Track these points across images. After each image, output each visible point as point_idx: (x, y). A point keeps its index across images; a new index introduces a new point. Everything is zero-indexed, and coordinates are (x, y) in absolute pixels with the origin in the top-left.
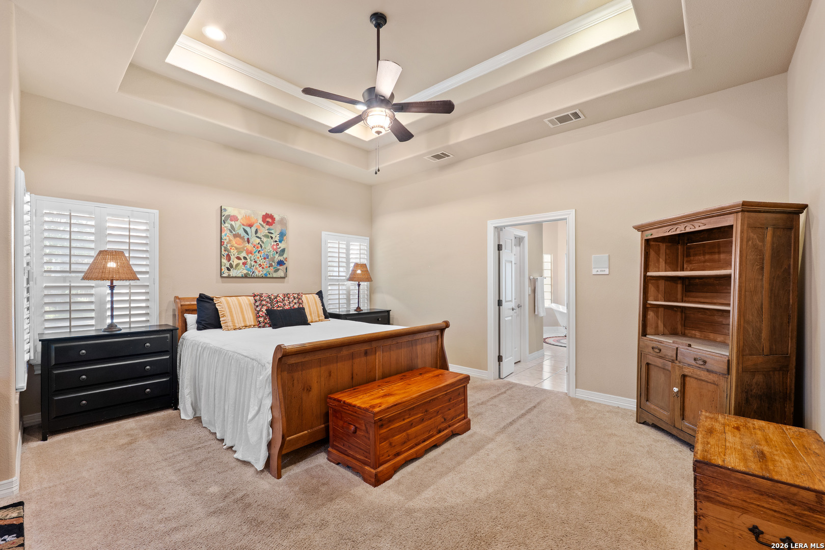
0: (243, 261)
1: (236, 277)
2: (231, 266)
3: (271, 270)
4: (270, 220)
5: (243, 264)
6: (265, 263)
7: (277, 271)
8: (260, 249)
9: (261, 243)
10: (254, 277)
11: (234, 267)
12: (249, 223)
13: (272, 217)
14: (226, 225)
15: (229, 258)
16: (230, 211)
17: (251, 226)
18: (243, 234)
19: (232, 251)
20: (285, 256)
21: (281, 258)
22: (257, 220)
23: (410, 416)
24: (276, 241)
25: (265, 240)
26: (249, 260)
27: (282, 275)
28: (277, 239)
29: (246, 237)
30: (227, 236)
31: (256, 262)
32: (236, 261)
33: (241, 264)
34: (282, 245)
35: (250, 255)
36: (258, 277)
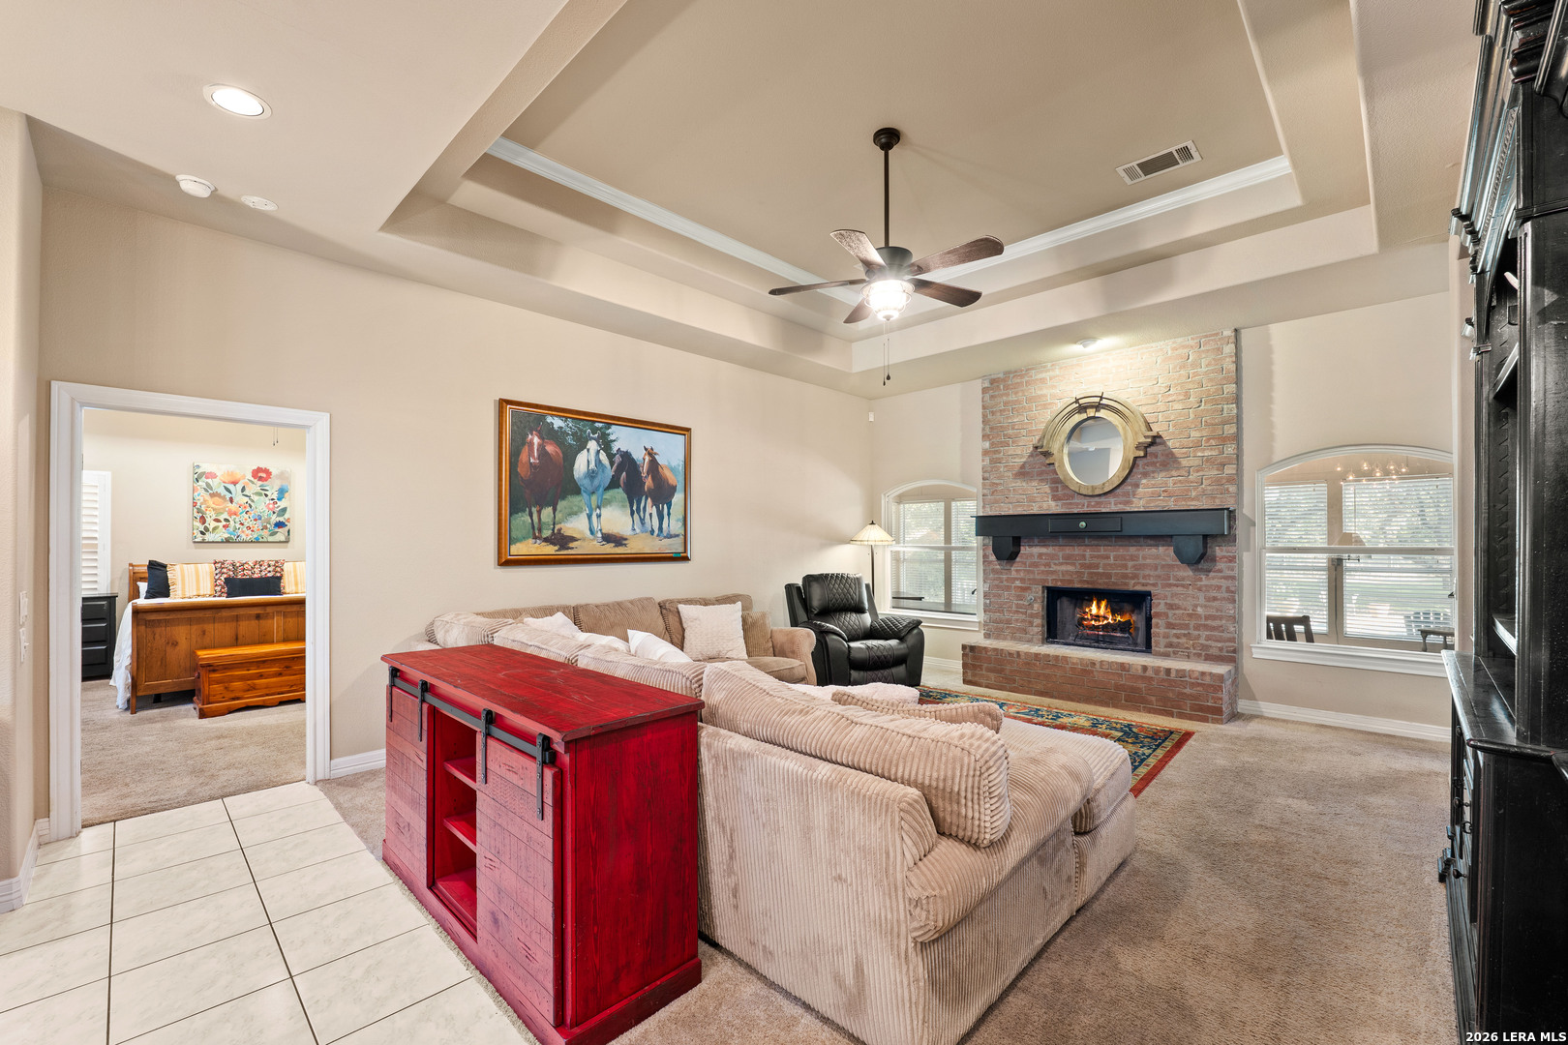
0: (224, 523)
1: (213, 542)
2: (207, 529)
3: (265, 533)
4: (264, 475)
5: (224, 526)
6: (258, 525)
7: (273, 534)
8: (248, 509)
9: (249, 502)
10: (239, 542)
11: (211, 530)
12: (233, 480)
13: (267, 472)
14: (200, 483)
15: (203, 520)
16: (205, 468)
17: (235, 483)
18: (224, 492)
19: (208, 512)
20: (286, 516)
21: (281, 519)
22: (244, 477)
23: (258, 668)
24: (273, 499)
25: (255, 498)
26: (232, 522)
27: (283, 539)
28: (275, 496)
29: (228, 495)
30: (202, 496)
31: (242, 524)
32: (214, 524)
33: (221, 527)
34: (282, 504)
35: (234, 517)
36: (246, 542)
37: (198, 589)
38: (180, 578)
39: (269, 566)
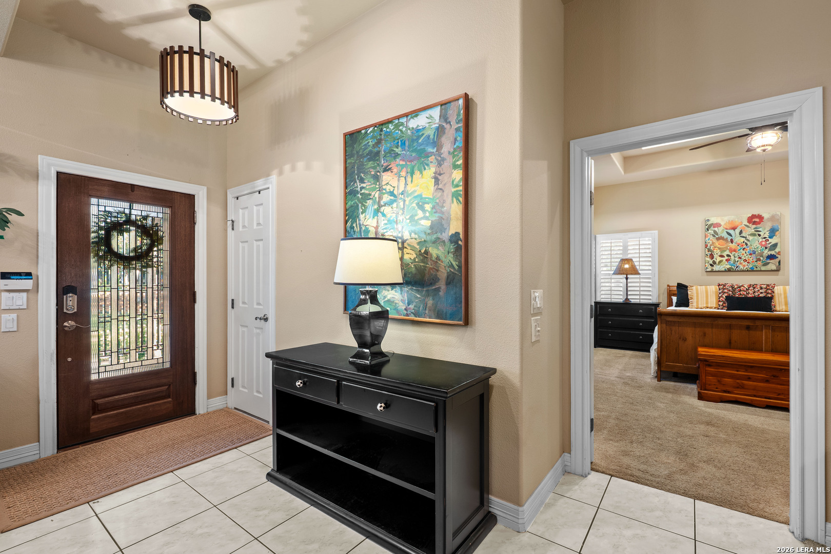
0: (727, 258)
1: (719, 271)
2: (714, 263)
3: (759, 264)
4: (757, 220)
5: (726, 260)
6: (752, 258)
7: (766, 264)
8: (745, 246)
9: (746, 241)
10: (738, 271)
11: (717, 263)
12: (733, 226)
13: (761, 218)
14: (710, 231)
15: (712, 256)
16: (714, 220)
17: (734, 229)
18: (725, 235)
19: (715, 251)
20: (777, 250)
21: (773, 253)
22: (741, 223)
24: (765, 238)
25: (751, 238)
26: (732, 257)
27: (774, 268)
28: (767, 235)
29: (729, 238)
30: (711, 240)
31: (740, 258)
32: (719, 259)
33: (724, 261)
34: (773, 241)
35: (733, 253)
36: (743, 271)
37: (707, 303)
38: (695, 295)
39: (761, 288)
